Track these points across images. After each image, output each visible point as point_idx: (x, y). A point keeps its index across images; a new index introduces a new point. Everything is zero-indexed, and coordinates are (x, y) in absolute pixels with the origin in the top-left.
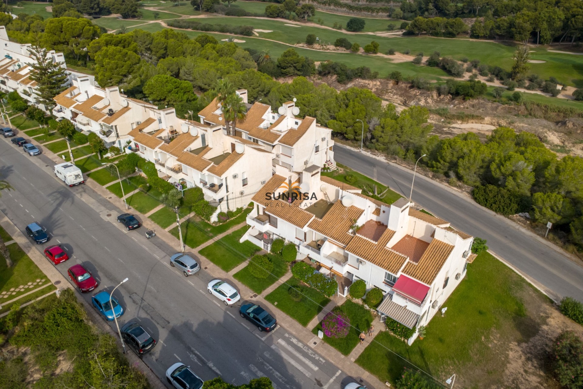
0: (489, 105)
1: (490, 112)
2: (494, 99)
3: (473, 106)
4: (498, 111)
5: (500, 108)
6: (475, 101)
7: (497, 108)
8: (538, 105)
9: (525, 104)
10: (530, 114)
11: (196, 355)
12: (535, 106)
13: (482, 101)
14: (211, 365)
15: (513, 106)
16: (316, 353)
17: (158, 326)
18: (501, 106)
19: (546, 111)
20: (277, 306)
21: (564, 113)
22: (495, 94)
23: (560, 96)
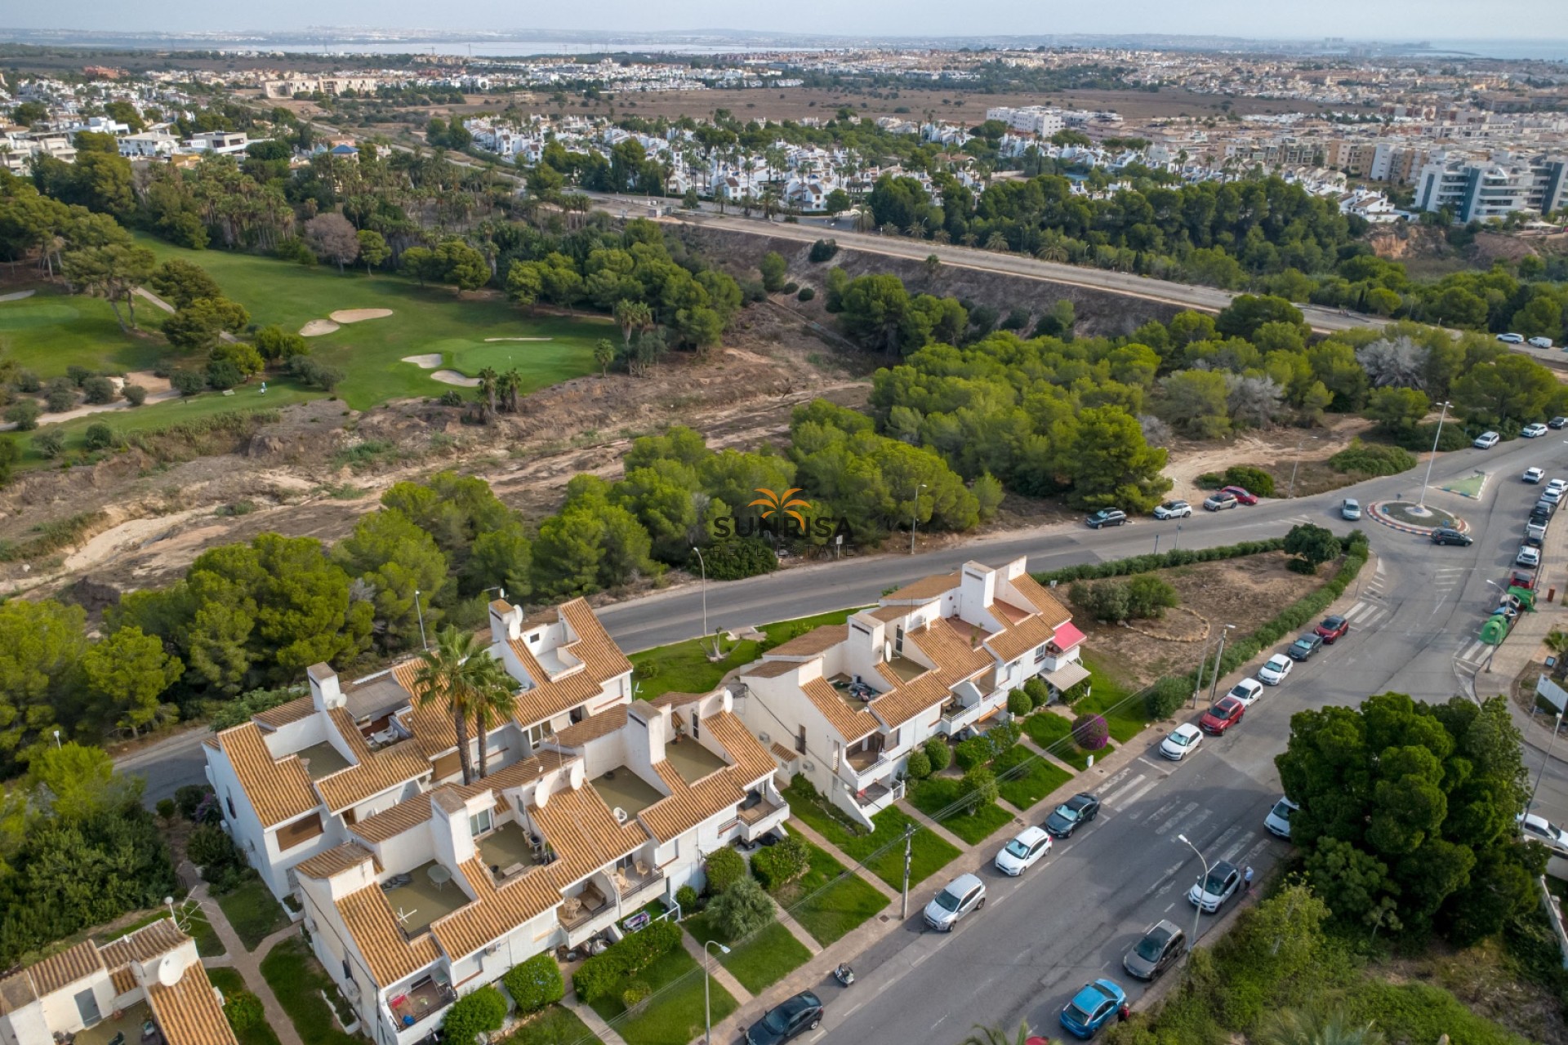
0: (63, 480)
1: (82, 494)
2: (54, 463)
3: (25, 500)
4: (98, 484)
5: (96, 475)
6: (21, 487)
7: (88, 479)
8: (160, 434)
9: (135, 443)
10: (166, 459)
11: (1157, 888)
12: (157, 439)
13: (37, 480)
14: (1170, 872)
15: (115, 460)
16: (1118, 773)
17: (1115, 937)
18: (97, 471)
19: (189, 439)
20: (1040, 798)
21: (225, 427)
22: (43, 450)
23: (149, 401)
